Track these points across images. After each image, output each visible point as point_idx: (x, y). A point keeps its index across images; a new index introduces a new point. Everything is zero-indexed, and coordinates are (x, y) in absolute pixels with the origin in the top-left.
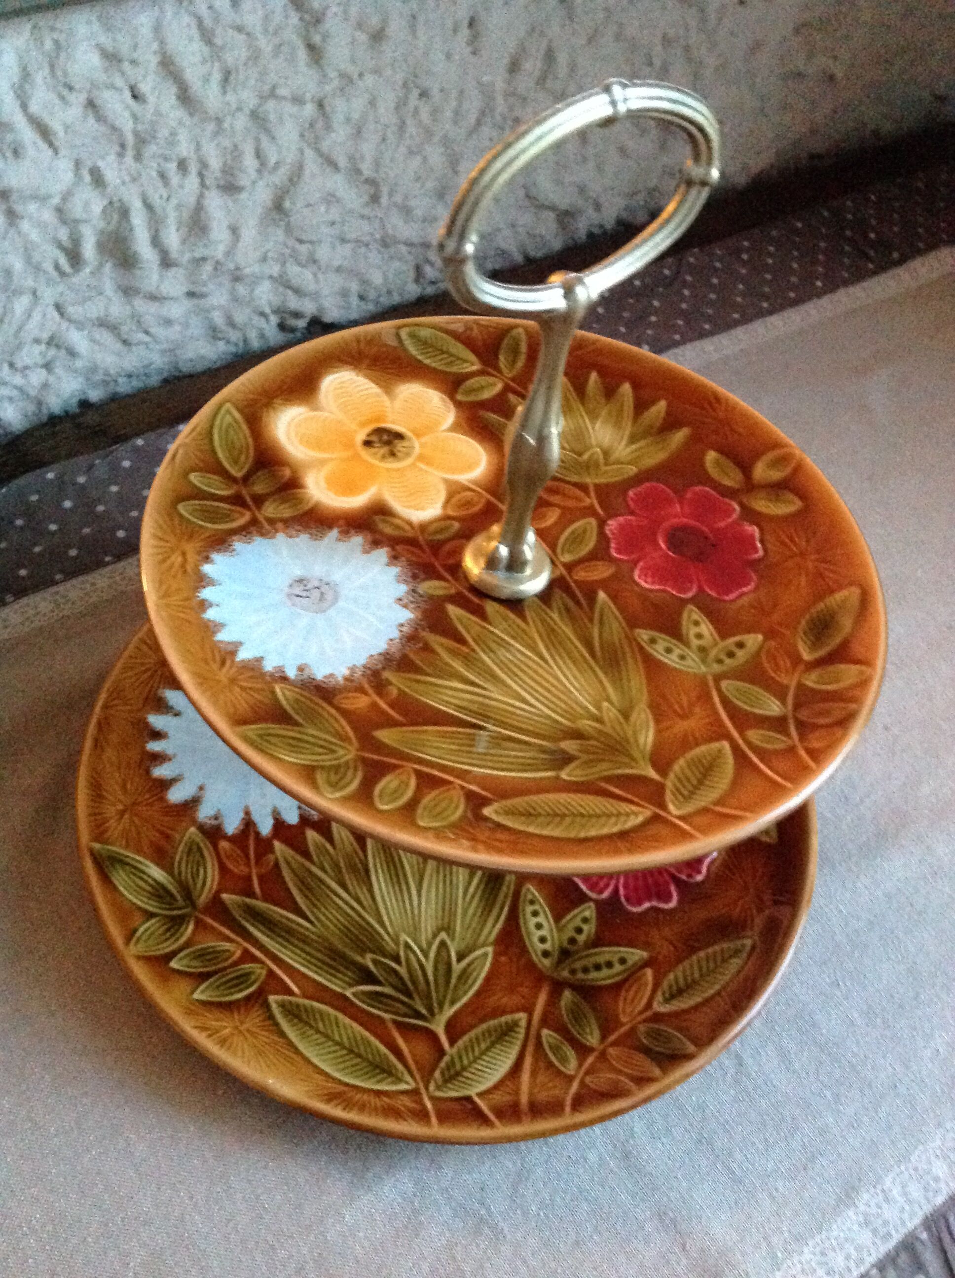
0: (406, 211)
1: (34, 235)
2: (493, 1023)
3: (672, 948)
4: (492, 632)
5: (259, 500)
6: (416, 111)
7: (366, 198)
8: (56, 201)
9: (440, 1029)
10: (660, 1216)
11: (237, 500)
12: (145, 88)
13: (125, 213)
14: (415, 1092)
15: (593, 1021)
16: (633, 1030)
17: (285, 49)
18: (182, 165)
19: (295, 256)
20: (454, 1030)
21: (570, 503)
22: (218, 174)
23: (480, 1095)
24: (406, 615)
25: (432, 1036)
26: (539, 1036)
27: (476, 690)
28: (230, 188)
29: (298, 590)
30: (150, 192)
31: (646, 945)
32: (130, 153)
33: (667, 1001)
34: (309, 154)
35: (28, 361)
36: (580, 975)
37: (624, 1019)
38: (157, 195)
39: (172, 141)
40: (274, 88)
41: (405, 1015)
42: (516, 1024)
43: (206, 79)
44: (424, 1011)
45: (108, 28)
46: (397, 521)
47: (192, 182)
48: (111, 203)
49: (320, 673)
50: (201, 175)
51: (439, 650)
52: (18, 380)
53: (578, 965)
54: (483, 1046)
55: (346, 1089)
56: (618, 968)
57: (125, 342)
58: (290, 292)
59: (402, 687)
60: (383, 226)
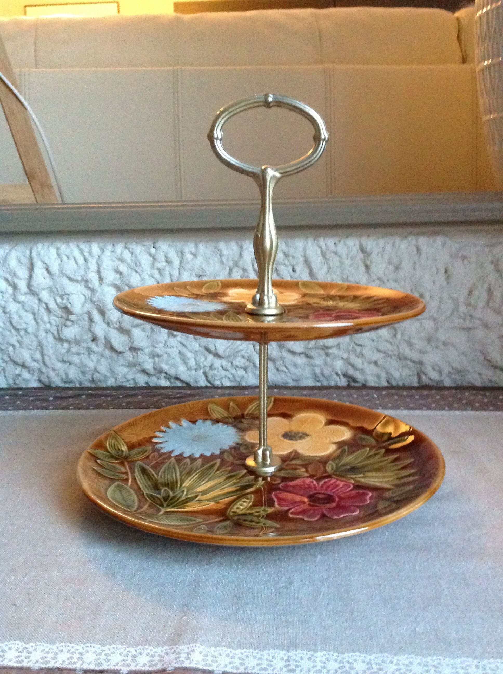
0: (410, 345)
7: (392, 335)
9: (164, 511)
12: (297, 268)
17: (355, 265)
19: (354, 350)
25: (159, 511)
26: (199, 525)
31: (283, 525)
35: (238, 364)
36: (241, 521)
41: (157, 504)
42: (196, 520)
43: (321, 269)
44: (165, 505)
45: (287, 245)
52: (234, 371)
53: (244, 519)
54: (174, 519)
56: (260, 524)
57: (277, 369)
58: (350, 367)
60: (398, 348)
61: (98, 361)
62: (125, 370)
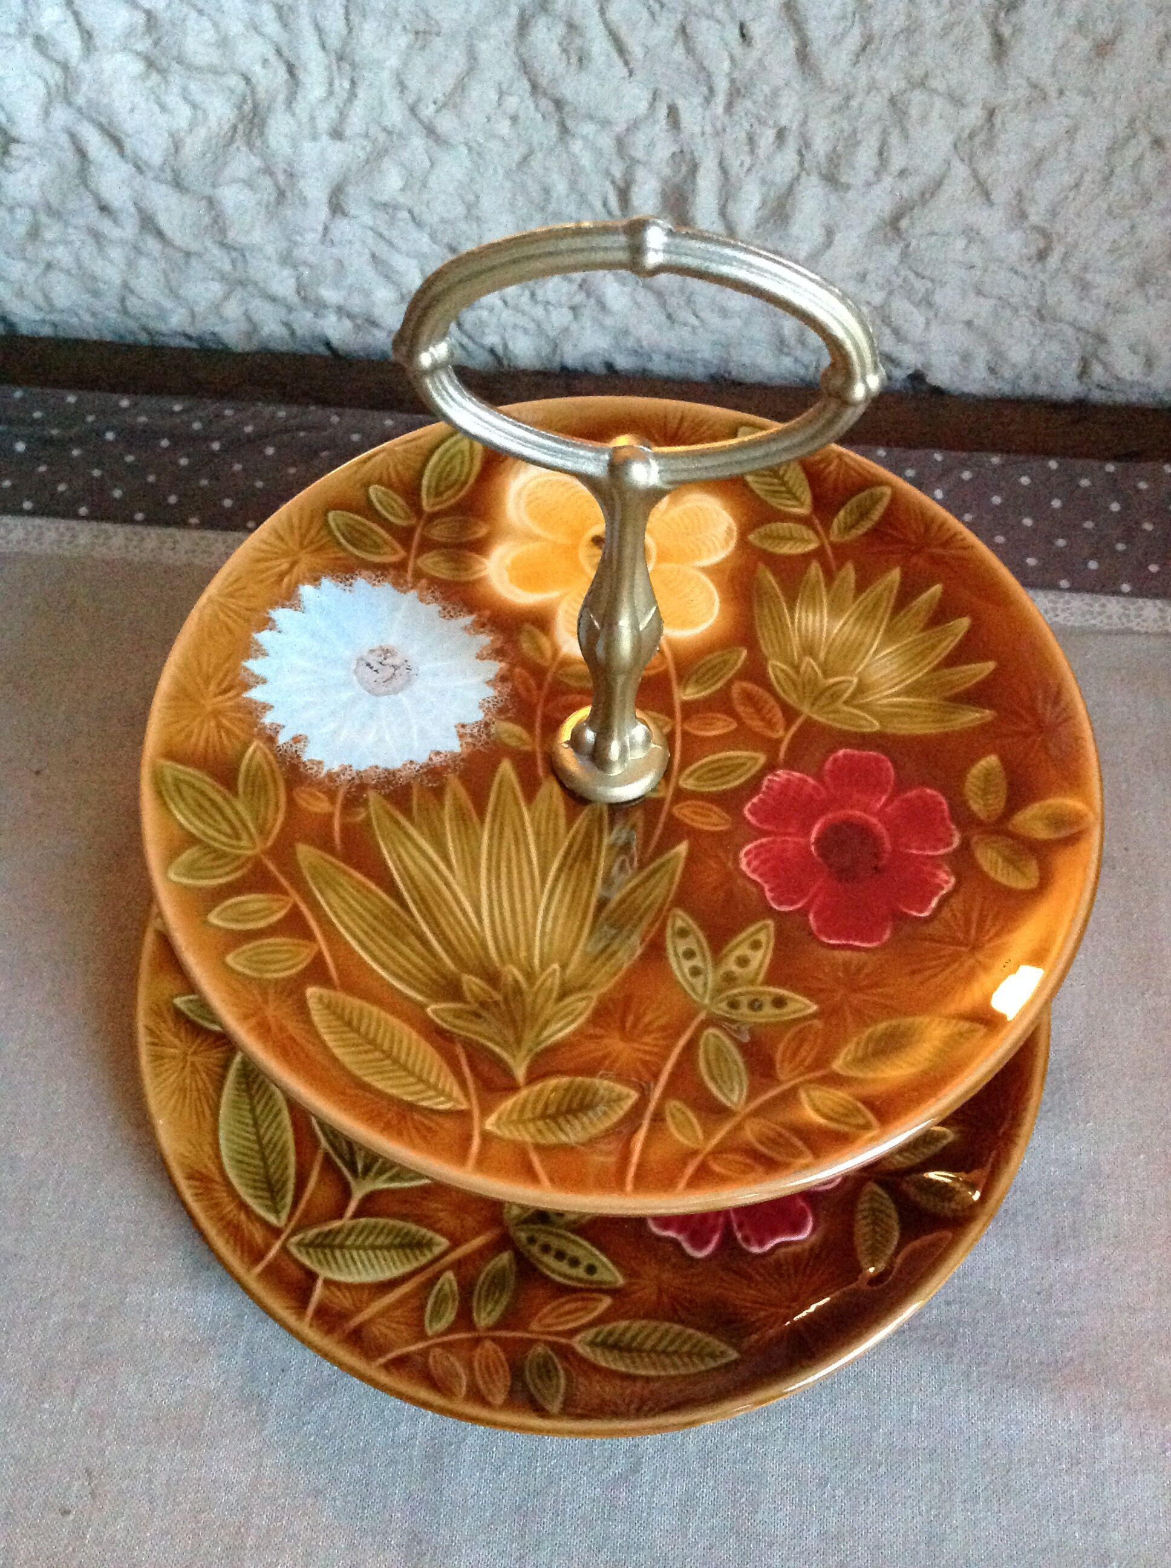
0: (1084, 287)
1: (586, 160)
2: (413, 1227)
3: (654, 1297)
4: (521, 817)
5: (427, 546)
6: (1139, 160)
7: (1033, 250)
8: (620, 128)
9: (359, 1193)
10: (415, 1538)
11: (404, 536)
12: (756, 30)
13: (694, 169)
14: (276, 1232)
15: (505, 1301)
16: (531, 1342)
17: (958, 31)
18: (781, 135)
19: (906, 288)
20: (370, 1206)
21: (756, 724)
22: (822, 159)
23: (328, 1283)
24: (453, 745)
25: (346, 1193)
26: (437, 1276)
27: (442, 866)
28: (832, 180)
29: (373, 660)
30: (729, 152)
31: (631, 1274)
32: (720, 99)
33: (593, 1344)
34: (960, 170)
35: (552, 296)
36: (535, 1249)
37: (534, 1326)
38: (737, 162)
39: (772, 102)
40: (926, 76)
41: (341, 1156)
42: (429, 1244)
43: (837, 40)
44: (360, 1166)
46: (544, 642)
47: (788, 158)
48: (682, 152)
49: (310, 754)
50: (800, 153)
51: (448, 801)
52: (539, 312)
53: (542, 1238)
54: (379, 1242)
55: (218, 1178)
56: (580, 1272)
57: (669, 316)
58: (887, 331)
59: (373, 817)
60: (1043, 293)
61: (130, 264)
62: (217, 288)
